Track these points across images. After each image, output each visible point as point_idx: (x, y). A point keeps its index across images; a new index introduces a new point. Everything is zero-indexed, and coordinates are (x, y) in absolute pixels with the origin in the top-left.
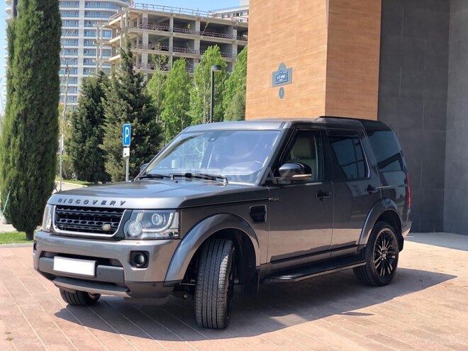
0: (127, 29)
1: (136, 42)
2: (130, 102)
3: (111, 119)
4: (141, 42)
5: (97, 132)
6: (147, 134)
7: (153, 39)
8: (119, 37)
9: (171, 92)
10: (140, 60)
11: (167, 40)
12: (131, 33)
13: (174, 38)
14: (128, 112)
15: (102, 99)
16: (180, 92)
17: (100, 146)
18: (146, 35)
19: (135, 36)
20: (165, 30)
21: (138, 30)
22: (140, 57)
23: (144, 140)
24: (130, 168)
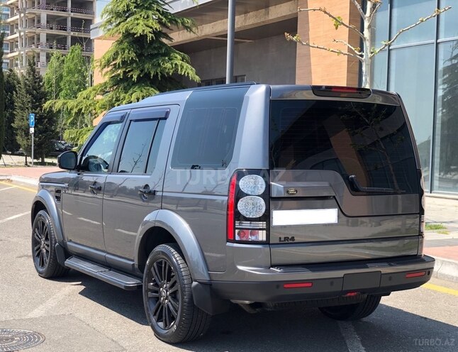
0: (25, 10)
1: (34, 21)
2: (33, 96)
3: (20, 107)
4: (39, 21)
5: (8, 114)
6: (46, 117)
7: (50, 19)
8: (18, 17)
9: (68, 75)
10: (39, 39)
11: (65, 19)
12: (29, 13)
13: (71, 18)
14: (33, 103)
15: (14, 93)
16: (76, 75)
17: (12, 125)
18: (44, 15)
19: (33, 16)
20: (63, 11)
21: (36, 11)
22: (39, 35)
23: (43, 122)
24: (35, 141)
